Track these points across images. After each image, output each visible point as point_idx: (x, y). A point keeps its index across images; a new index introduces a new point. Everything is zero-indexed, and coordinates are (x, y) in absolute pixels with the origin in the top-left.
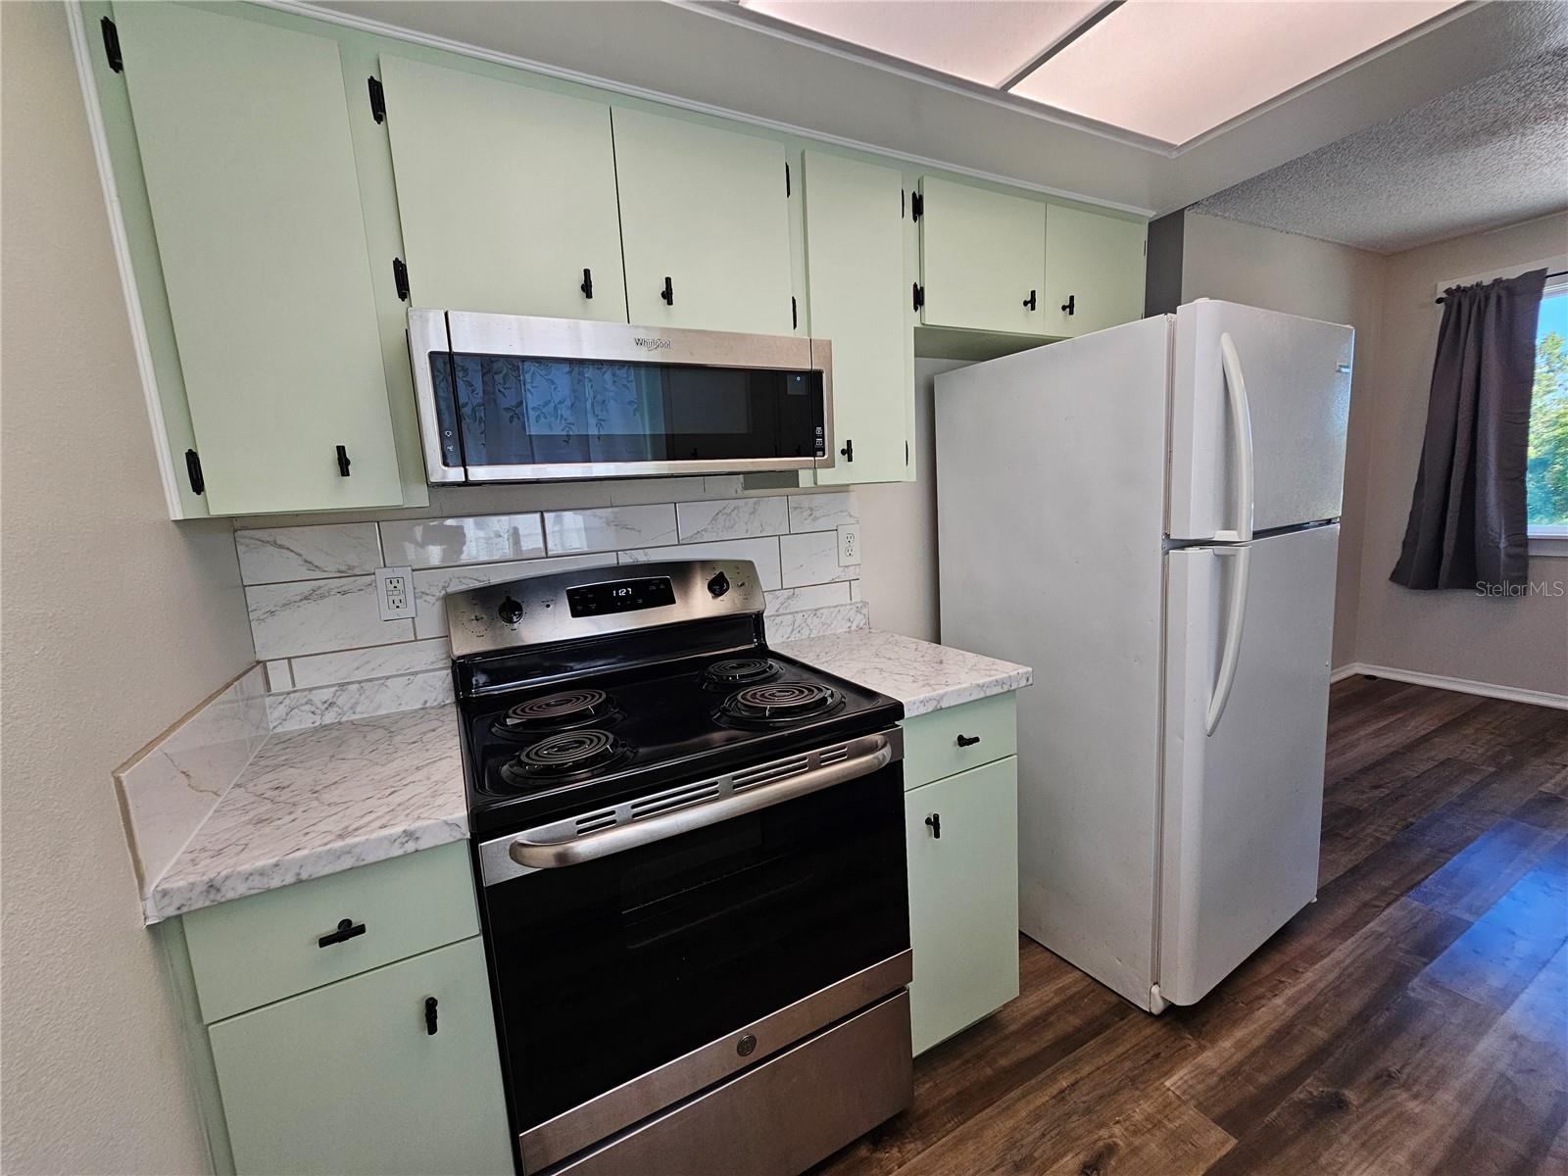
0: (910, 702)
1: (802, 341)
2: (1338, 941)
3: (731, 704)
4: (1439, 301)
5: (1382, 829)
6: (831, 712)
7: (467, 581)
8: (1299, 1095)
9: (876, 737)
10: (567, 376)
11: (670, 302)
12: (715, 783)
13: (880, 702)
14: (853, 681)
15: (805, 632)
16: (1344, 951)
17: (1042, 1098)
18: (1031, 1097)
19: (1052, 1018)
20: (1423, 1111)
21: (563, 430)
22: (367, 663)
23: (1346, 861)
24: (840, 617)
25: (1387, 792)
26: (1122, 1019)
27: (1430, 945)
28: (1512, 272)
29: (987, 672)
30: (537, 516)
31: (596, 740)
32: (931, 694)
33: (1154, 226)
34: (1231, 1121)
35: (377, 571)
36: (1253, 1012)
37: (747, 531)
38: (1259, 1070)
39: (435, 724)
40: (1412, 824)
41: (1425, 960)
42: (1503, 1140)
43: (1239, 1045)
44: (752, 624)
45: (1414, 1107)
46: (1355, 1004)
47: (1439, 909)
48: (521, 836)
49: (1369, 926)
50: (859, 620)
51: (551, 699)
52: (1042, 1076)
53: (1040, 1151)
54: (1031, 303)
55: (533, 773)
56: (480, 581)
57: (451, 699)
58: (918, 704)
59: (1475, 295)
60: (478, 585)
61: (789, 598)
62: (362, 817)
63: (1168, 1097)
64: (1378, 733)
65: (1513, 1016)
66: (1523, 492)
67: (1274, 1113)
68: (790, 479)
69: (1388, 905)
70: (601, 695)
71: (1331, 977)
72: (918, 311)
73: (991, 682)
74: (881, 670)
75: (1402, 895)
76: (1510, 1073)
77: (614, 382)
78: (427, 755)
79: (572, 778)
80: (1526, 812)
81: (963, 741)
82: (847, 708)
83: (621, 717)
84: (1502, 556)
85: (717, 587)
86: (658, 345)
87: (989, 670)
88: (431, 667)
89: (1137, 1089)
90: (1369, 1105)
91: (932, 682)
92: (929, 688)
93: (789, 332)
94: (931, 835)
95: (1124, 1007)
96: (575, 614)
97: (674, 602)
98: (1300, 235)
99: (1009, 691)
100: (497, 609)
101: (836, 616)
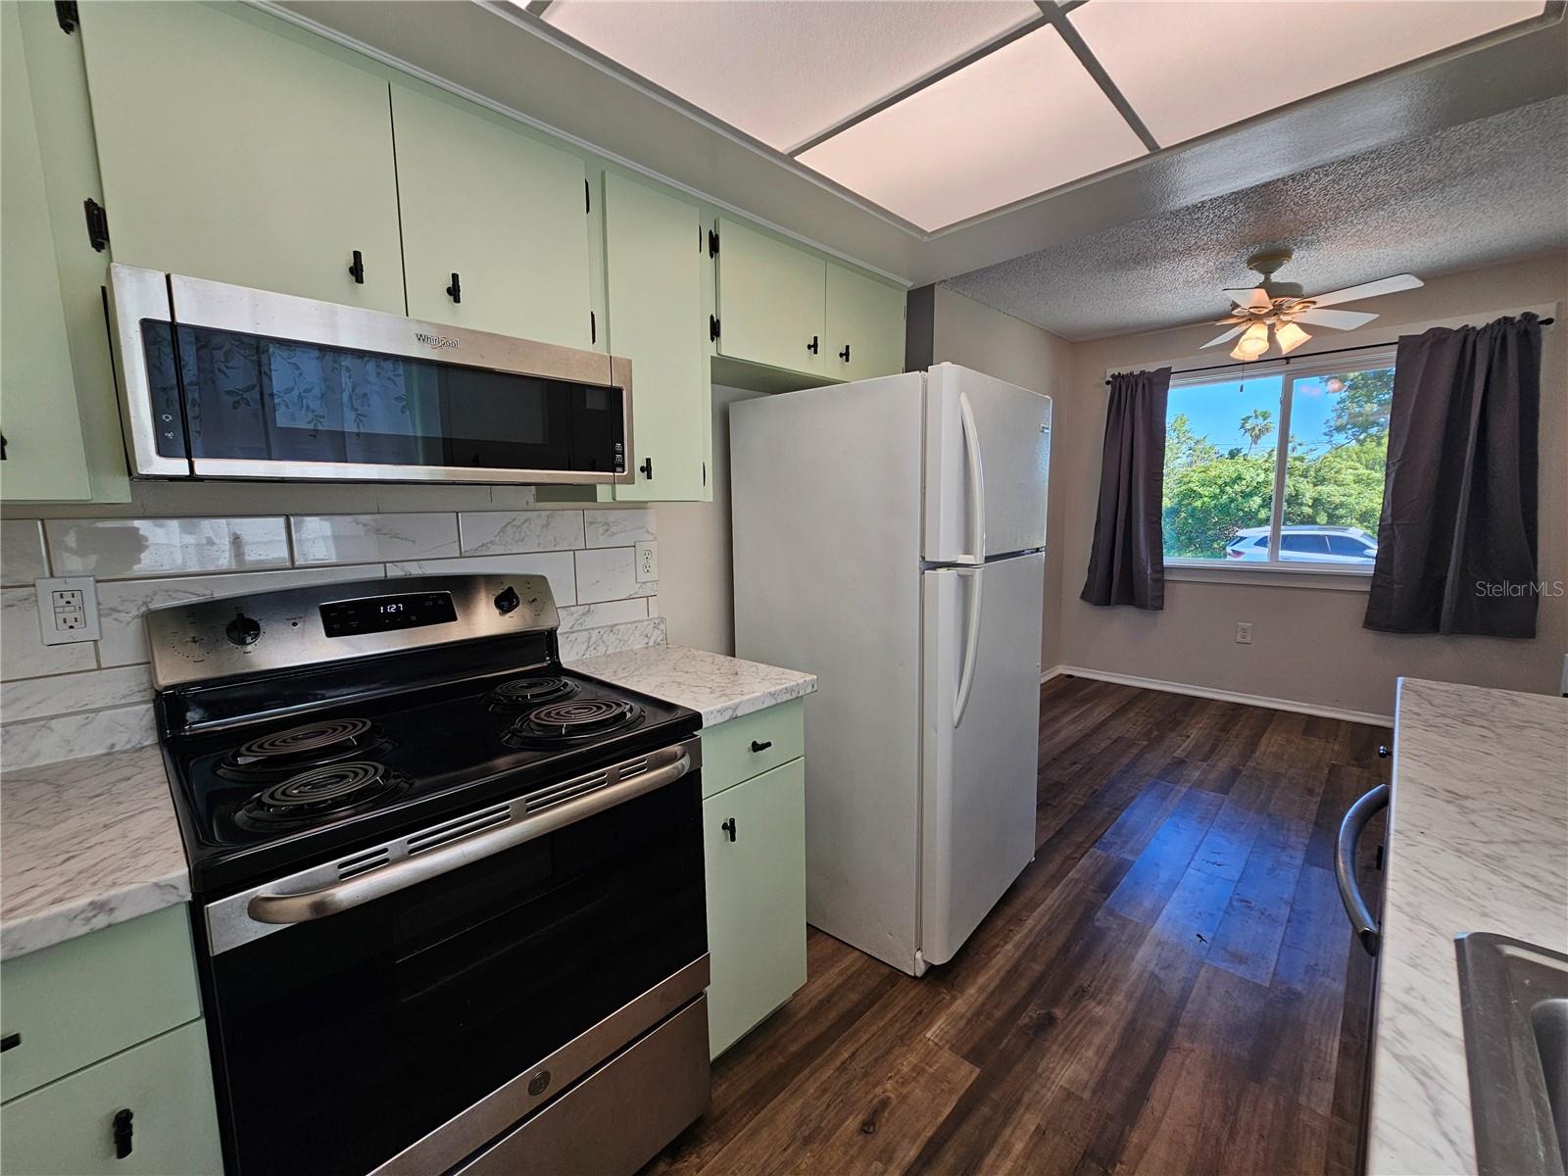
0: (707, 712)
1: (602, 356)
2: (1049, 890)
3: (523, 724)
4: (1108, 383)
5: (1077, 797)
6: (630, 726)
7: (181, 595)
8: (1024, 1020)
9: (675, 748)
10: (316, 361)
11: (457, 300)
12: (507, 807)
13: (679, 713)
14: (651, 694)
15: (602, 649)
16: (1053, 898)
17: (828, 1072)
18: (817, 1074)
19: (835, 999)
20: (1104, 1013)
21: (310, 422)
22: (18, 699)
23: (1055, 825)
24: (637, 633)
25: (1080, 766)
26: (892, 987)
27: (1108, 882)
28: (1152, 367)
29: (778, 681)
30: (281, 521)
31: (361, 773)
32: (728, 703)
33: (913, 295)
34: (975, 1056)
35: (38, 582)
36: (991, 960)
37: (539, 544)
38: (996, 1007)
39: (128, 772)
40: (1097, 790)
41: (1105, 895)
42: (1153, 1022)
43: (981, 990)
44: (548, 640)
45: (1099, 1011)
46: (1060, 939)
47: (1113, 855)
48: (264, 890)
49: (1070, 875)
50: (657, 636)
51: (298, 731)
52: (828, 1052)
53: (825, 1121)
54: (814, 347)
55: (280, 815)
56: (199, 595)
57: (151, 739)
58: (715, 713)
59: (1129, 381)
60: (194, 599)
61: (584, 614)
62: (19, 894)
63: (929, 1046)
64: (1074, 721)
65: (1159, 929)
66: (1160, 533)
67: (1006, 1041)
68: (588, 493)
69: (1083, 855)
70: (364, 724)
71: (1045, 920)
72: (715, 342)
73: (781, 690)
74: (679, 683)
75: (1090, 847)
76: (1157, 971)
77: (379, 374)
78: (121, 808)
79: (331, 817)
80: (1165, 774)
81: (757, 747)
82: (646, 721)
83: (390, 747)
84: (1149, 581)
85: (506, 602)
86: (444, 344)
87: (781, 679)
88: (123, 701)
89: (905, 1045)
90: (1070, 1017)
91: (727, 692)
92: (726, 698)
93: (586, 345)
94: (727, 839)
95: (895, 975)
96: (330, 633)
97: (455, 619)
98: (1017, 318)
99: (797, 698)
100: (224, 629)
101: (633, 633)
